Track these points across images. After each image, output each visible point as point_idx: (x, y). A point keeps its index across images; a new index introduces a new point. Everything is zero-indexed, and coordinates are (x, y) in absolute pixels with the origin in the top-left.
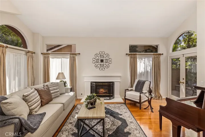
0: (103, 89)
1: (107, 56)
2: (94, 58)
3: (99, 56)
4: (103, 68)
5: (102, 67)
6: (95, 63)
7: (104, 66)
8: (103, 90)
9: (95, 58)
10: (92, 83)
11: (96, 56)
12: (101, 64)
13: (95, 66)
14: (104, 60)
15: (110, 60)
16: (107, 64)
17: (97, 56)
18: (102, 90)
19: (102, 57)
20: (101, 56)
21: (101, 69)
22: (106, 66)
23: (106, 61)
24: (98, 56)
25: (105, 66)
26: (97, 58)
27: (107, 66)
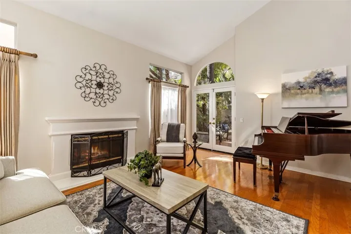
0: (96, 148)
1: (112, 76)
2: (81, 77)
3: (93, 73)
4: (103, 102)
5: (100, 100)
6: (83, 88)
7: (104, 98)
8: (96, 151)
9: (84, 76)
10: (74, 137)
11: (85, 72)
12: (97, 92)
13: (83, 95)
14: (106, 85)
15: (118, 85)
16: (111, 93)
17: (87, 71)
18: (94, 149)
19: (100, 76)
20: (97, 73)
21: (97, 103)
22: (108, 97)
23: (109, 87)
24: (91, 72)
25: (106, 96)
26: (88, 77)
27: (111, 98)
